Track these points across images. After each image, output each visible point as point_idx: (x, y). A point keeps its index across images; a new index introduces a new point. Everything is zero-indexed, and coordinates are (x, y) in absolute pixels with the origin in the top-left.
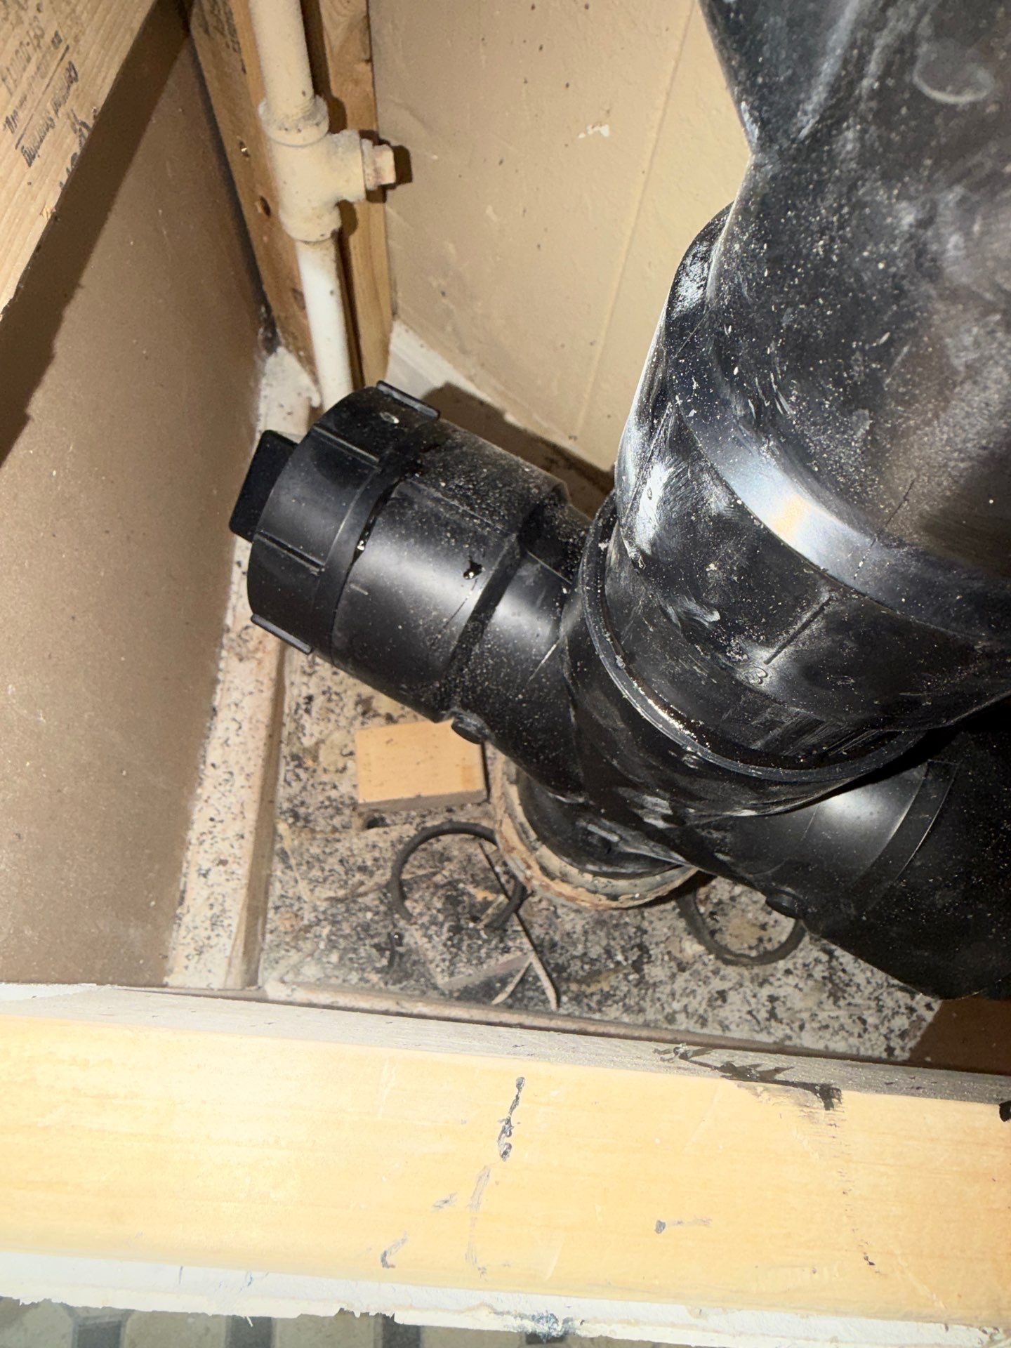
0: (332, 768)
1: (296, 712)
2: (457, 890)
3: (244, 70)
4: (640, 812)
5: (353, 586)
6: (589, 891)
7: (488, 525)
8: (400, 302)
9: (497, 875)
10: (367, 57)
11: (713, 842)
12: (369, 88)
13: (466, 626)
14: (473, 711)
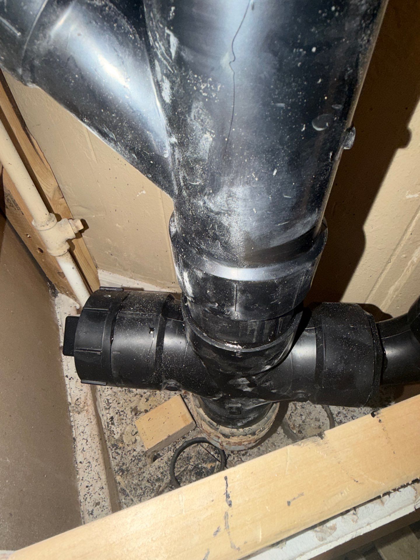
0: (131, 443)
1: (108, 426)
2: (199, 468)
3: (23, 214)
4: (240, 388)
5: (114, 353)
6: (243, 435)
7: (151, 315)
8: (97, 263)
9: (213, 455)
10: (62, 196)
11: (268, 387)
12: (65, 205)
13: (156, 349)
14: (171, 379)
